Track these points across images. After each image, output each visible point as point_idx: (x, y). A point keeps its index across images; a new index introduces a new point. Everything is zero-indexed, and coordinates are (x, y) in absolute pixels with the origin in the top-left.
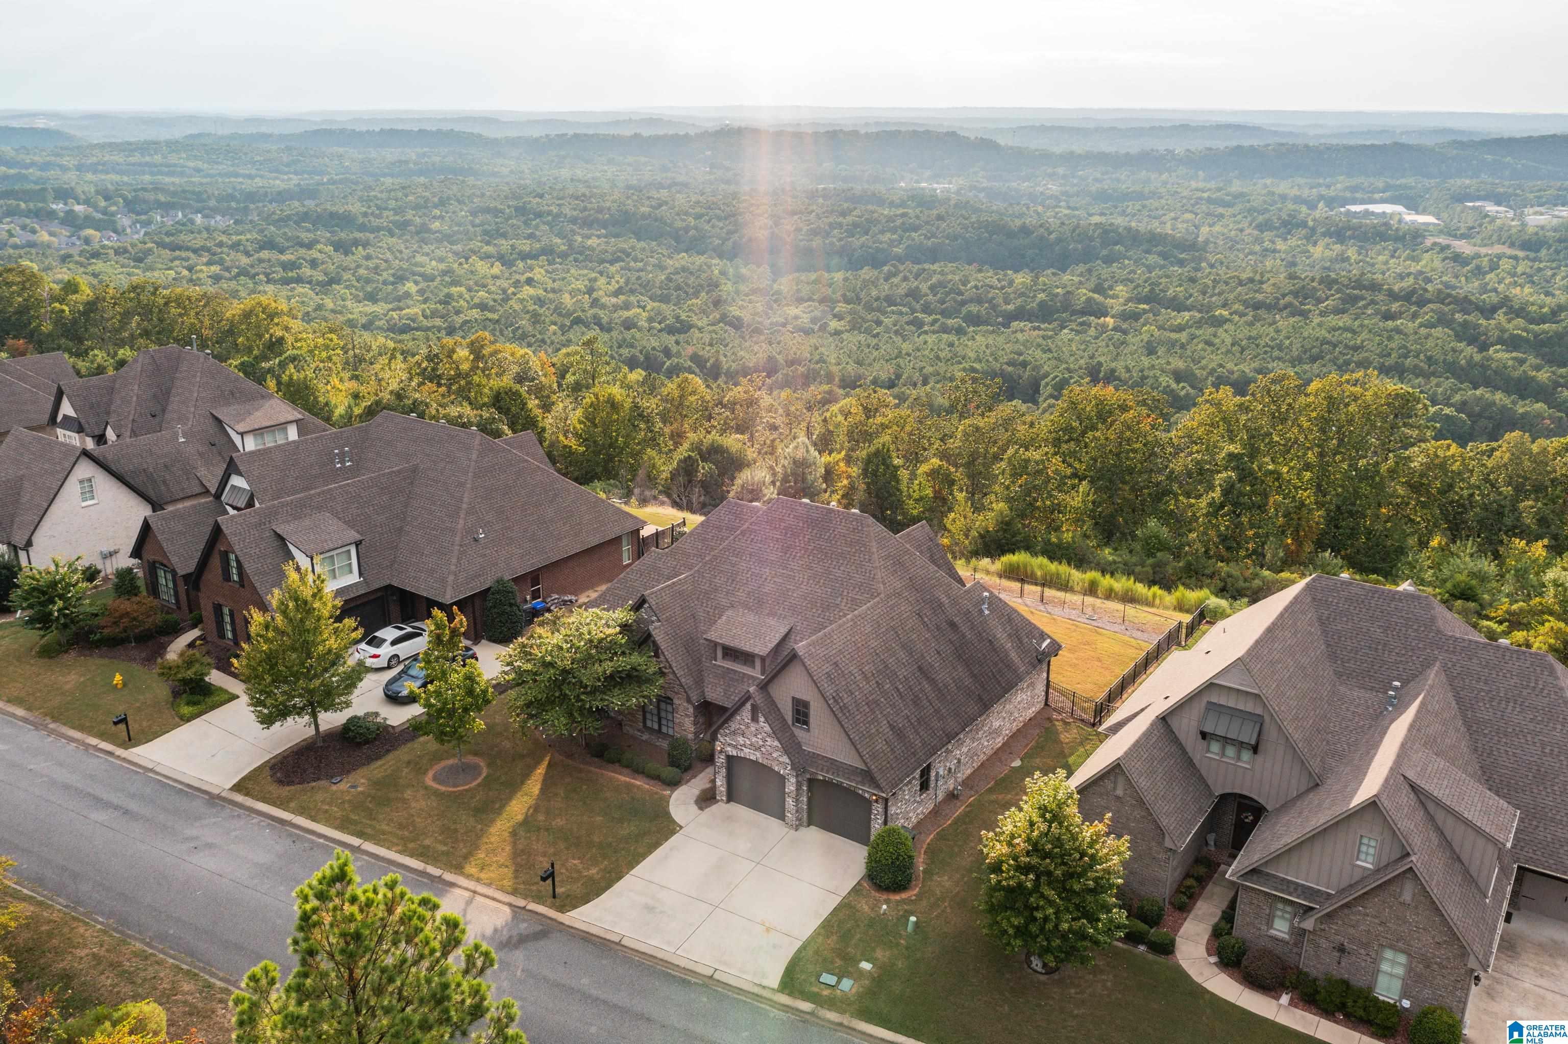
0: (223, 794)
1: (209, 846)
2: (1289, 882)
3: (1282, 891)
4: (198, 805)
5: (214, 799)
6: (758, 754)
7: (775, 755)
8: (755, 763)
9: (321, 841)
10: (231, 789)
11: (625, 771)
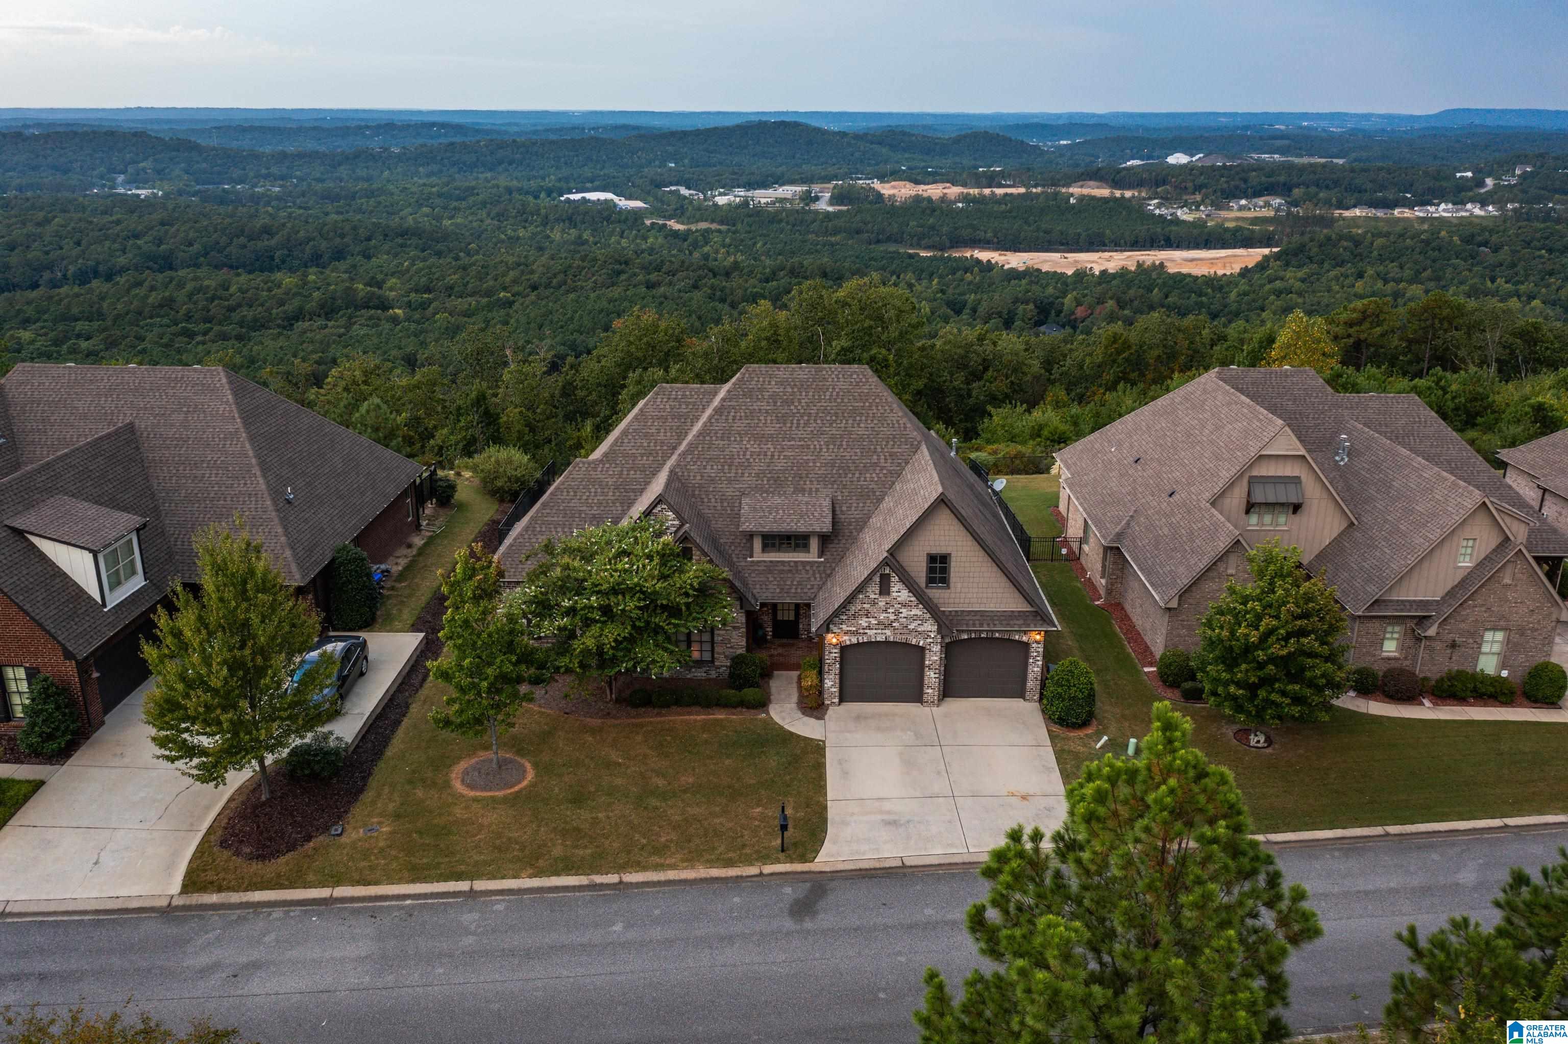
0: (176, 902)
1: (256, 966)
2: (1402, 601)
3: (1402, 610)
4: (151, 927)
5: (168, 913)
6: (888, 632)
7: (911, 627)
8: (887, 643)
9: (408, 902)
10: (182, 893)
11: (695, 709)
